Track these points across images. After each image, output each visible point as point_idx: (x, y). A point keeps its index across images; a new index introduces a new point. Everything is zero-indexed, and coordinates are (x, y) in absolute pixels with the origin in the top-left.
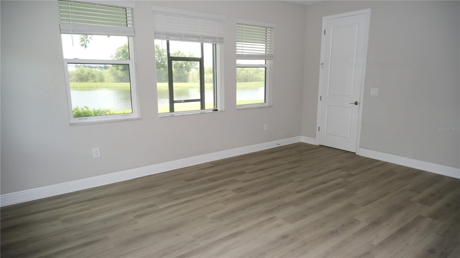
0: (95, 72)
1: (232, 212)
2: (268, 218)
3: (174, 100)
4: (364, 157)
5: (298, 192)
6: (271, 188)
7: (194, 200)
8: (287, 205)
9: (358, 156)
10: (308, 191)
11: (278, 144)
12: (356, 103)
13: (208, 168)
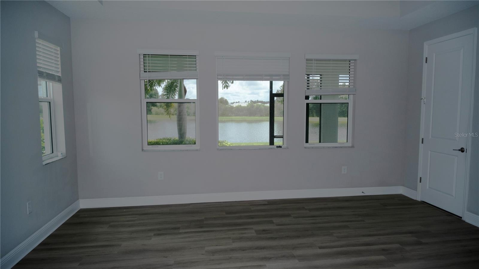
0: (262, 107)
1: (230, 250)
2: (257, 265)
3: (275, 135)
4: (471, 224)
5: (321, 248)
6: (298, 237)
7: (211, 231)
8: (293, 257)
9: (464, 222)
10: (335, 250)
11: (363, 192)
12: (462, 150)
13: (261, 205)
